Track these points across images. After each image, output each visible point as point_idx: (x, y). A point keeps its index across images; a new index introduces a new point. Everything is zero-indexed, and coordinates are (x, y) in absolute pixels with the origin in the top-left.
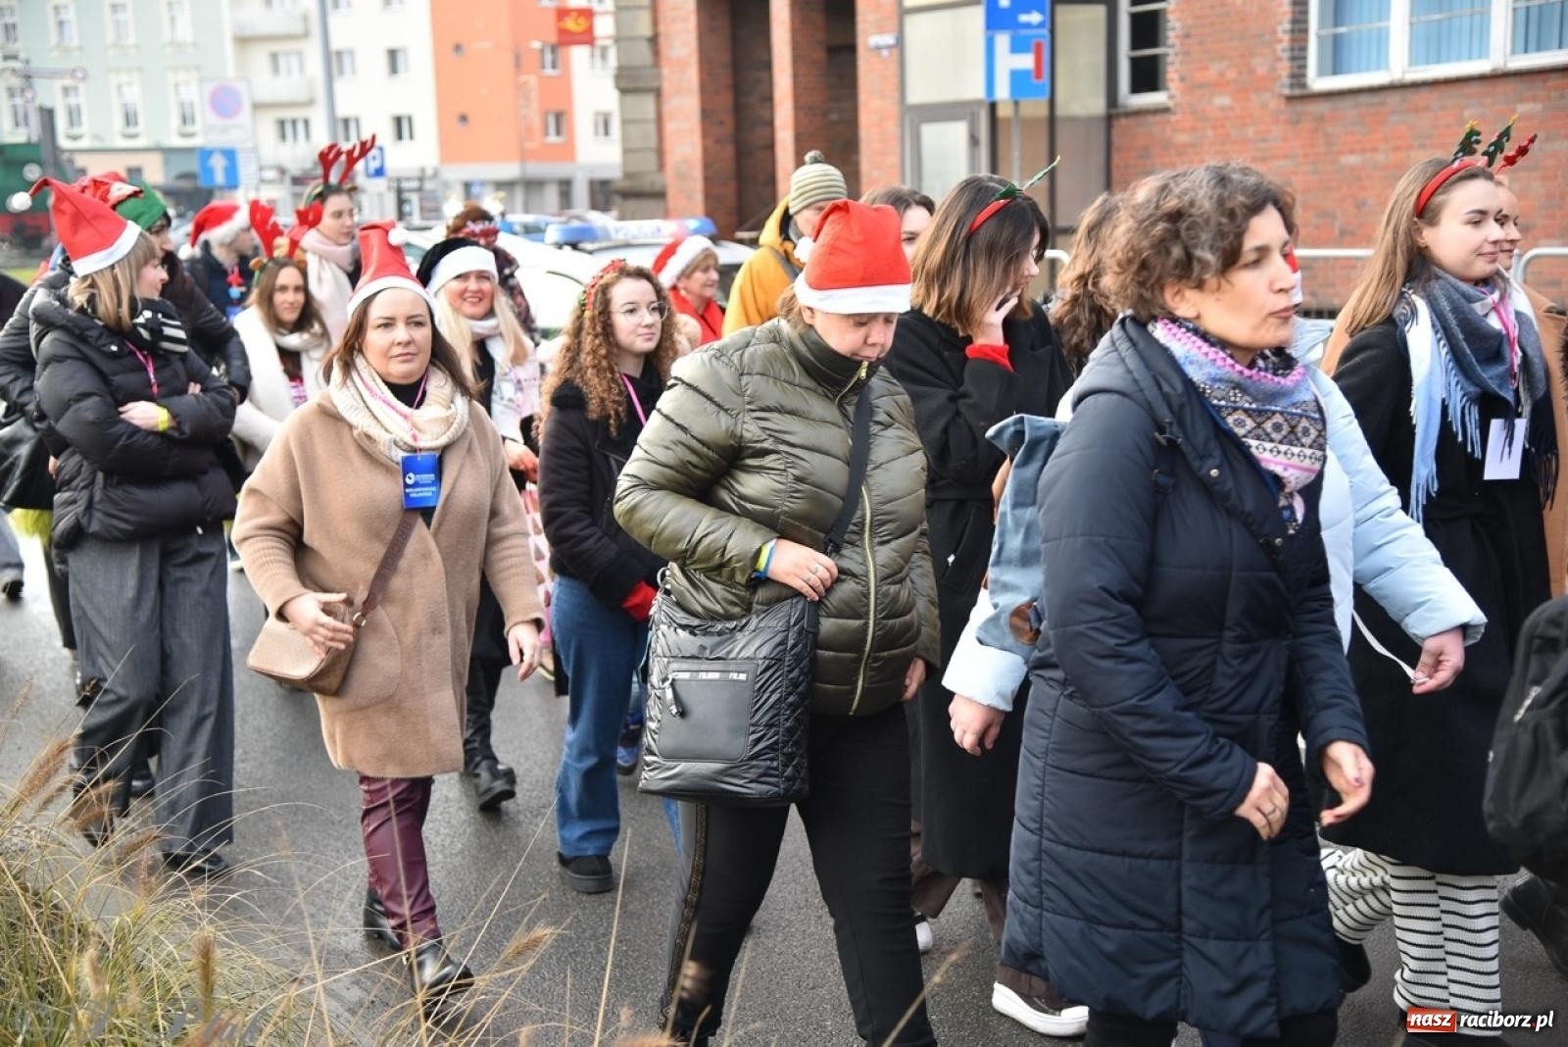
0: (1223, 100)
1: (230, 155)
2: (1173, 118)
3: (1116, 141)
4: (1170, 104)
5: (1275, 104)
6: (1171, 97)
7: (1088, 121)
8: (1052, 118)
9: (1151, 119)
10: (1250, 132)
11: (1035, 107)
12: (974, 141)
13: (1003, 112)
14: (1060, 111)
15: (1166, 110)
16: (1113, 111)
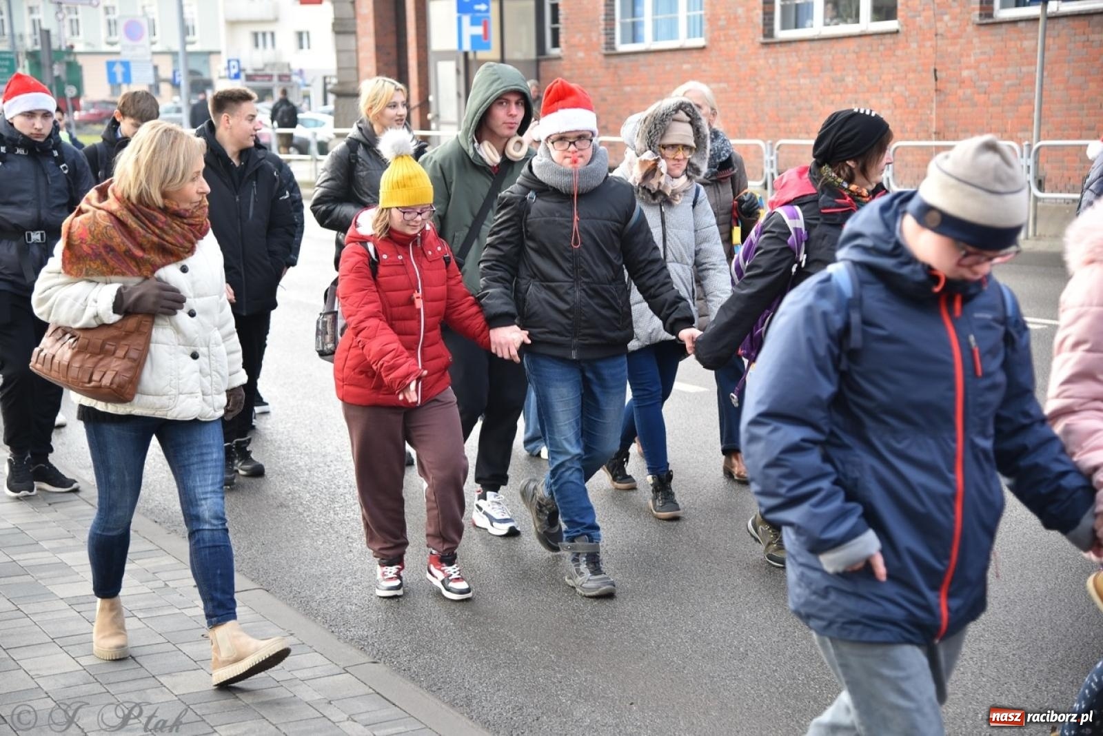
0: (581, 54)
1: (126, 65)
2: (564, 63)
4: (561, 54)
5: (598, 57)
6: (563, 51)
7: (525, 62)
9: (555, 63)
10: (591, 72)
12: (458, 71)
13: (471, 55)
14: (507, 56)
16: (541, 57)
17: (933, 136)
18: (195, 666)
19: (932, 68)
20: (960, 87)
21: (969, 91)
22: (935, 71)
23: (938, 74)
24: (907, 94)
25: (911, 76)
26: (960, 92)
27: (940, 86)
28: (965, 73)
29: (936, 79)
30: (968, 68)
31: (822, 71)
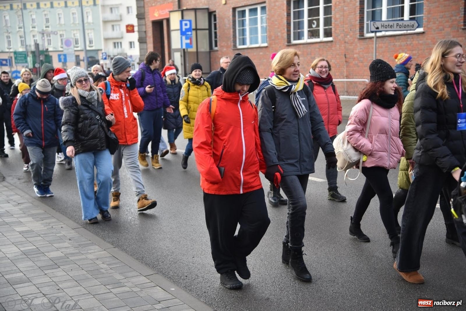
0: (225, 49)
1: (65, 55)
2: (219, 52)
3: (212, 56)
4: (218, 49)
5: (232, 50)
6: (218, 48)
7: (205, 52)
8: (197, 52)
9: (216, 52)
11: (193, 49)
12: (181, 56)
13: (186, 50)
14: (199, 50)
15: (217, 51)
16: (211, 50)
17: (345, 77)
18: (57, 250)
19: (344, 54)
20: (354, 60)
21: (356, 62)
22: (345, 55)
23: (346, 56)
24: (336, 63)
25: (337, 56)
26: (354, 62)
27: (347, 60)
28: (355, 56)
29: (346, 57)
30: (356, 54)
31: (307, 55)
